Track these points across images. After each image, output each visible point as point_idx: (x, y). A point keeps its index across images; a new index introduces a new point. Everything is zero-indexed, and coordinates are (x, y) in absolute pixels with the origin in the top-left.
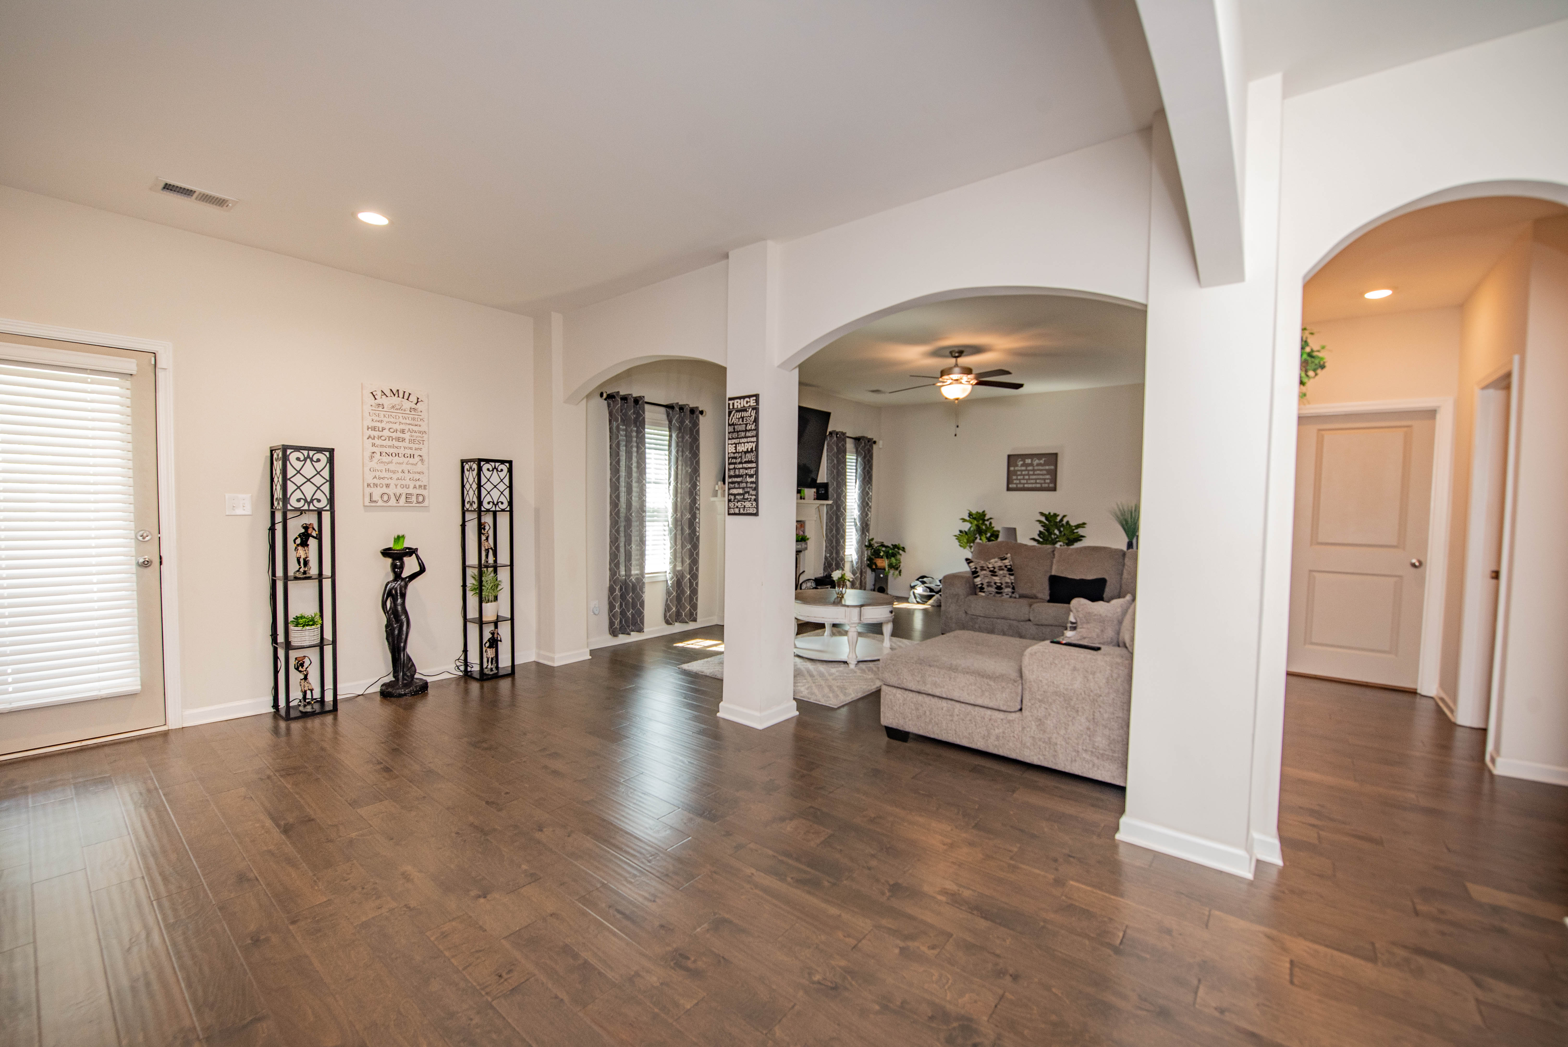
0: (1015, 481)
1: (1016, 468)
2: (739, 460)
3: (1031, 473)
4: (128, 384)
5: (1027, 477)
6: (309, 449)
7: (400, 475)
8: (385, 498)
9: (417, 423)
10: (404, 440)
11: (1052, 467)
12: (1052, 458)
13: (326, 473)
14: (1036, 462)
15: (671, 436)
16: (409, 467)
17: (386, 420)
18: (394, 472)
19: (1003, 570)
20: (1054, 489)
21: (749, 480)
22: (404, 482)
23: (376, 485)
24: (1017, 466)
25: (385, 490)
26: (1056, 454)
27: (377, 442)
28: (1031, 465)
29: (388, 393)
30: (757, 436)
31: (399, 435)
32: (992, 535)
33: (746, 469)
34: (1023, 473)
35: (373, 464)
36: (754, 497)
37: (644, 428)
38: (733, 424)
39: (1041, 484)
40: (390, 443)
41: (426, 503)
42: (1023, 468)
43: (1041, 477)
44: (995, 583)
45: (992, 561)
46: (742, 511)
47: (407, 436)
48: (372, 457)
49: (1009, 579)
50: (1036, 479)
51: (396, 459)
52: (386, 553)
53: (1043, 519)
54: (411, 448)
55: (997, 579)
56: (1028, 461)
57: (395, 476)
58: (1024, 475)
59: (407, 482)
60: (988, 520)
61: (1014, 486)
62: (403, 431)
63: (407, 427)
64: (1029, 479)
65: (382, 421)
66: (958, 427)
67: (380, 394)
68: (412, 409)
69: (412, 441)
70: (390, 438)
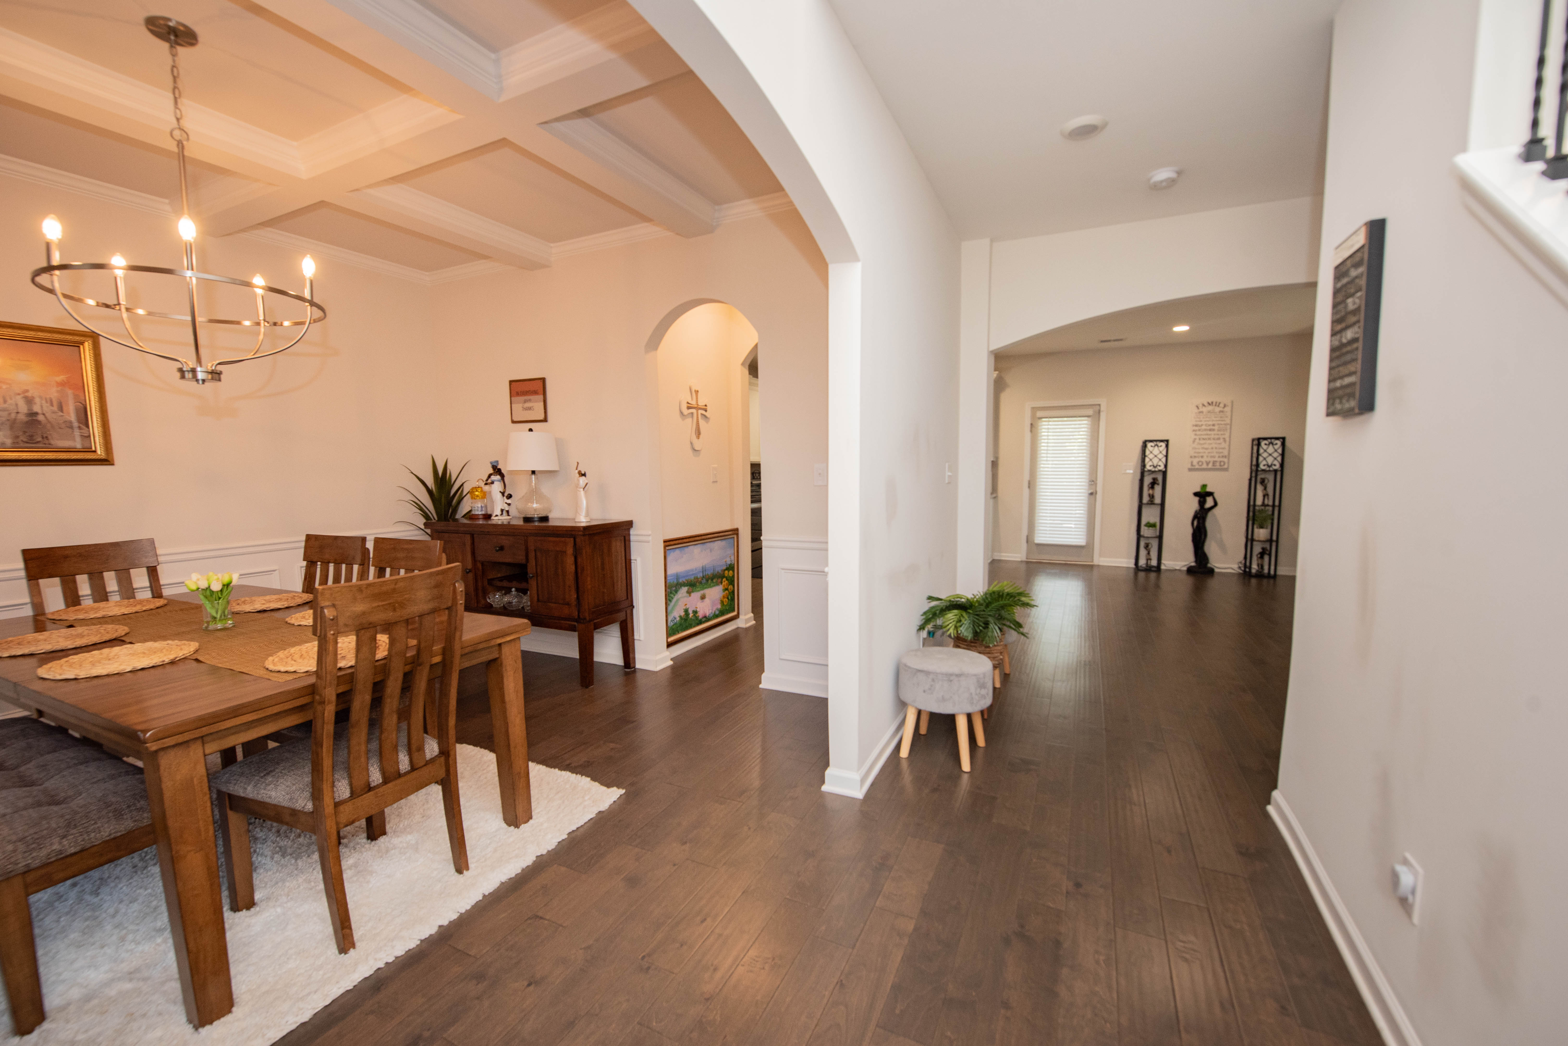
4: (1089, 419)
6: (1156, 441)
7: (1209, 451)
8: (1200, 464)
9: (1223, 419)
10: (1214, 430)
13: (1164, 453)
16: (1216, 446)
17: (1205, 420)
18: (1206, 449)
22: (1212, 455)
23: (1195, 457)
25: (1200, 459)
27: (1198, 433)
29: (1206, 404)
31: (1212, 427)
35: (1195, 445)
40: (1205, 432)
41: (1226, 466)
47: (1216, 428)
48: (1194, 442)
51: (1209, 442)
52: (1196, 494)
54: (1218, 434)
57: (1207, 451)
59: (1215, 454)
62: (1214, 425)
63: (1216, 423)
65: (1201, 421)
67: (1200, 406)
68: (1220, 412)
69: (1218, 430)
70: (1205, 430)
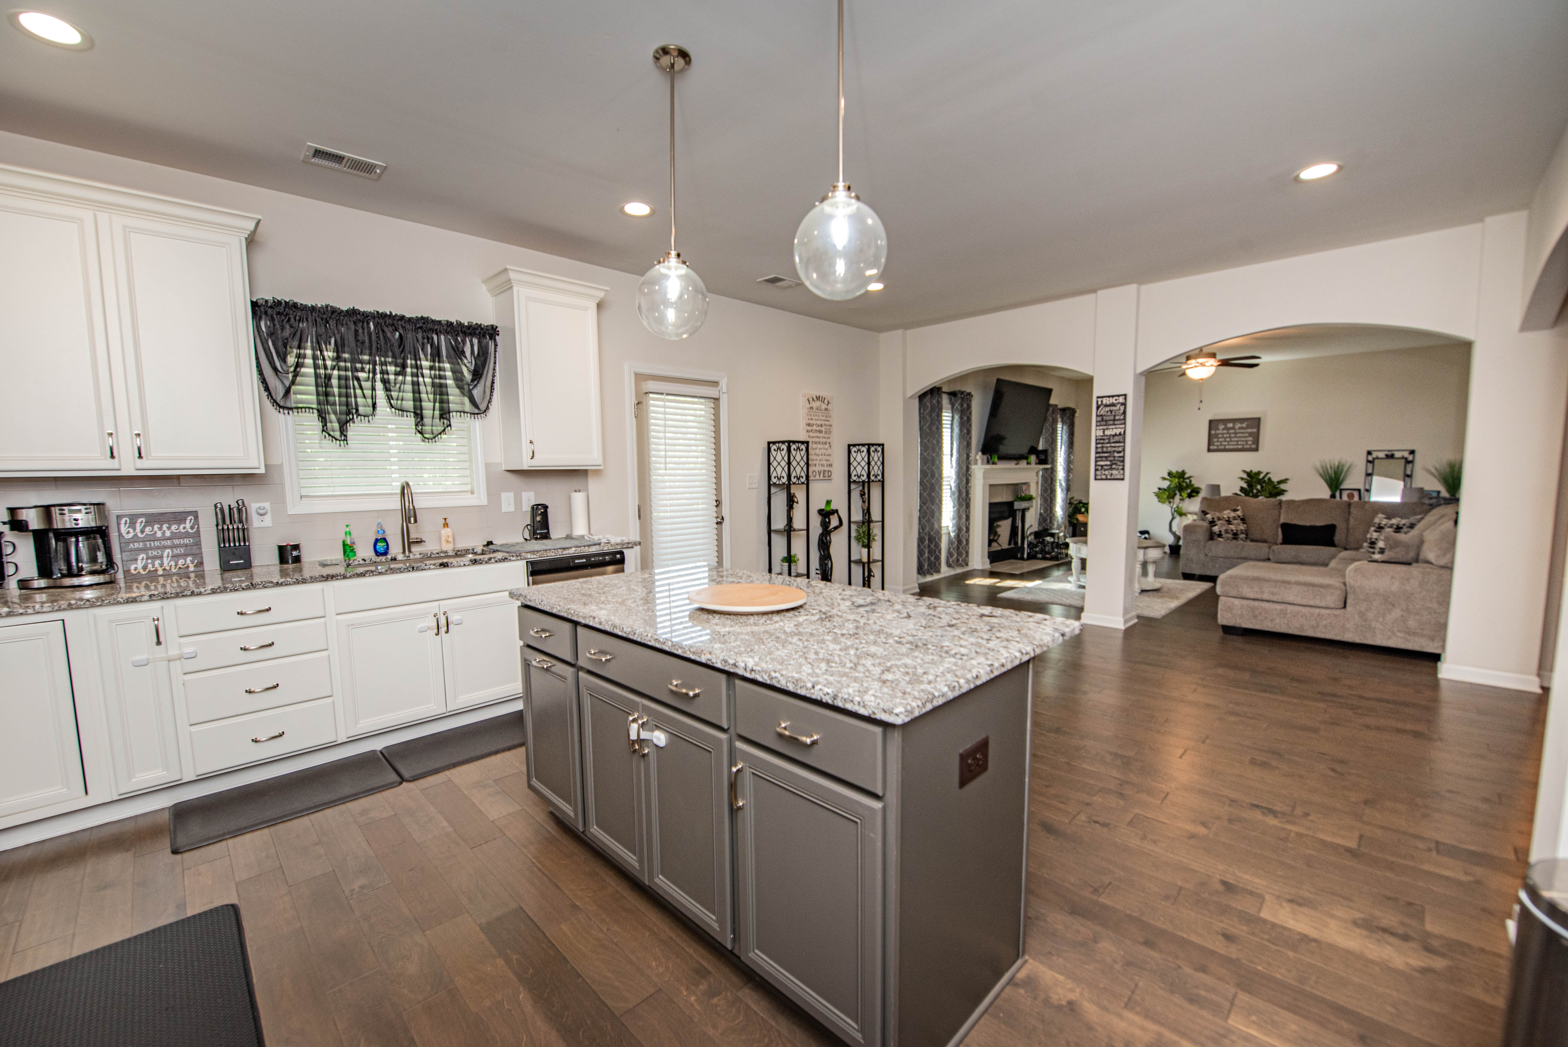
0: (1216, 444)
1: (1217, 432)
2: (1107, 441)
3: (1232, 435)
4: (706, 402)
5: (1228, 439)
6: (799, 442)
7: (820, 457)
8: (814, 474)
9: (828, 419)
10: (822, 431)
11: (1255, 430)
12: (1256, 422)
13: (805, 458)
14: (1238, 425)
15: (953, 417)
16: (826, 451)
17: (814, 418)
18: (818, 455)
19: (1236, 519)
20: (1256, 450)
21: (1116, 455)
22: (822, 462)
24: (1218, 429)
25: (814, 468)
26: (1259, 419)
27: (809, 434)
28: (1233, 428)
29: (815, 398)
30: (1125, 424)
31: (820, 428)
32: (1193, 491)
33: (1114, 447)
34: (1225, 436)
36: (1121, 467)
37: (942, 412)
38: (1101, 415)
39: (1243, 445)
40: (815, 434)
41: (831, 477)
42: (1225, 432)
43: (1243, 439)
44: (1232, 530)
45: (1225, 512)
46: (1109, 477)
47: (823, 429)
49: (1242, 527)
50: (1237, 441)
51: (819, 446)
52: (820, 512)
53: (1245, 476)
54: (825, 437)
55: (1233, 527)
56: (1230, 425)
57: (818, 458)
58: (1225, 438)
60: (1188, 478)
61: (1215, 447)
62: (821, 426)
63: (823, 423)
64: (1231, 441)
65: (812, 419)
66: (1201, 402)
67: (811, 399)
68: (826, 409)
69: (826, 432)
70: (816, 431)
